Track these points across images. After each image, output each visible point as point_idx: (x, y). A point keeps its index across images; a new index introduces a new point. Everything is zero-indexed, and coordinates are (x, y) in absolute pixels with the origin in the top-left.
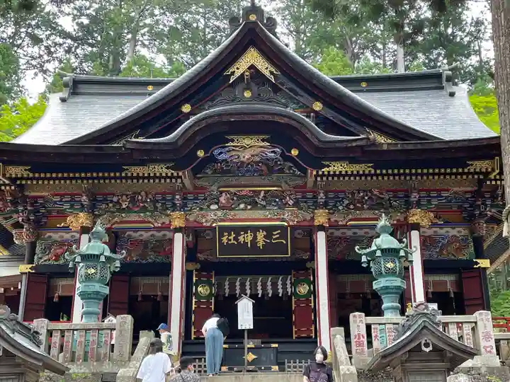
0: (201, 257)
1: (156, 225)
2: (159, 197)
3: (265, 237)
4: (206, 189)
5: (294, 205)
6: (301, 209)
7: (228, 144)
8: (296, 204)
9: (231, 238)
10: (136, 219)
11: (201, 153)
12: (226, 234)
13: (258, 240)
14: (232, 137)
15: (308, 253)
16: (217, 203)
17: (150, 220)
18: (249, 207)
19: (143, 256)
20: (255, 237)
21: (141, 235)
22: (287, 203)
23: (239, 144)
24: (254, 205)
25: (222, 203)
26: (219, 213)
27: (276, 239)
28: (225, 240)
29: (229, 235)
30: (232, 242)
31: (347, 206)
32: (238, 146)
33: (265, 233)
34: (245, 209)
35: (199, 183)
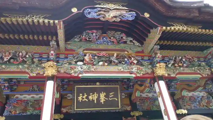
0: (64, 110)
1: (32, 75)
2: (37, 56)
3: (105, 96)
4: (74, 51)
5: (137, 64)
6: (143, 66)
7: (97, 6)
8: (139, 63)
9: (84, 97)
10: (15, 70)
11: (74, 10)
12: (81, 95)
13: (101, 99)
14: (99, 2)
15: (130, 107)
16: (82, 61)
17: (27, 70)
18: (106, 64)
19: (25, 110)
20: (99, 97)
21: (25, 97)
22: (132, 62)
23: (105, 7)
24: (110, 62)
25: (86, 61)
26: (85, 67)
27: (111, 98)
28: (80, 98)
29: (83, 95)
30: (85, 100)
31: (173, 64)
32: (104, 8)
33: (105, 94)
34: (104, 65)
35: (69, 47)
